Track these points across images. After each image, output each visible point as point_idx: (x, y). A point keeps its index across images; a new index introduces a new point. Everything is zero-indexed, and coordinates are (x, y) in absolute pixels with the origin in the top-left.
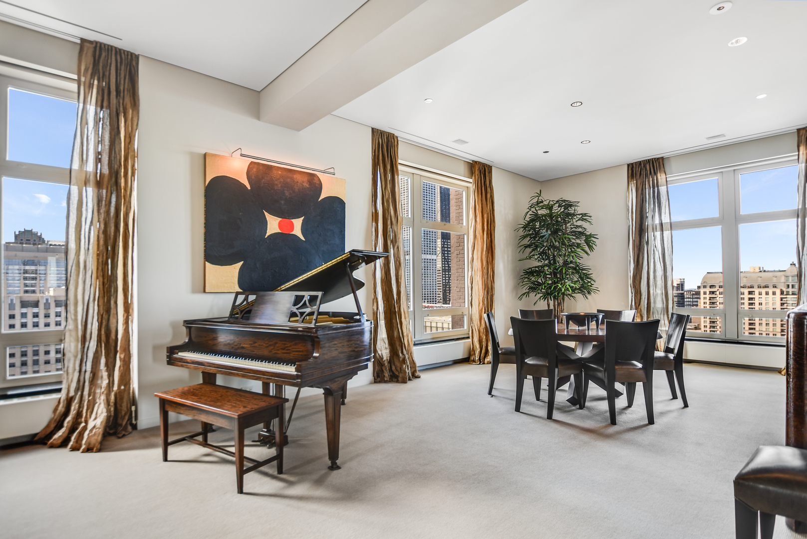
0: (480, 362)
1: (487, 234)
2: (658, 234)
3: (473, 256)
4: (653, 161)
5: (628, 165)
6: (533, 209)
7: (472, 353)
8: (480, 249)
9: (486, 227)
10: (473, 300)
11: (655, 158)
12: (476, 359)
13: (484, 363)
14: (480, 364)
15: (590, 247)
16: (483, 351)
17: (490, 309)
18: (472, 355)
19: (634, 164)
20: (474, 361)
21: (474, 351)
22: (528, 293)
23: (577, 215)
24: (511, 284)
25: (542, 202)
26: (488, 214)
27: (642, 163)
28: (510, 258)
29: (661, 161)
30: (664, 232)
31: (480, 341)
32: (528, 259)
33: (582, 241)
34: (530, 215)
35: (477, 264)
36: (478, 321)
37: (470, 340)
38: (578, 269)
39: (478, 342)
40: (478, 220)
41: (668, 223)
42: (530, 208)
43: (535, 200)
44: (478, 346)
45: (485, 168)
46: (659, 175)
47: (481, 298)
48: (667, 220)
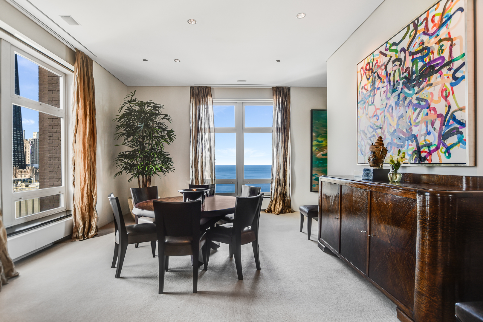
0: (84, 237)
1: (90, 120)
2: (207, 134)
3: (75, 139)
4: (205, 88)
5: (191, 87)
6: (128, 105)
7: (74, 230)
8: (82, 133)
9: (88, 113)
10: (75, 180)
11: (207, 87)
12: (80, 235)
13: (88, 238)
14: (84, 239)
15: (171, 139)
16: (87, 227)
17: (92, 188)
18: (75, 232)
19: (194, 87)
20: (77, 238)
21: (77, 228)
22: (121, 172)
23: (160, 114)
24: (107, 165)
25: (135, 101)
26: (90, 102)
27: (199, 88)
28: (106, 143)
29: (209, 89)
30: (211, 133)
31: (83, 218)
32: (123, 145)
33: (165, 134)
34: (125, 109)
35: (79, 146)
36: (80, 199)
37: (72, 218)
38: (161, 154)
39: (81, 219)
40: (80, 105)
41: (212, 128)
42: (124, 104)
43: (129, 98)
44: (81, 223)
45: (87, 60)
46: (208, 97)
47: (83, 178)
48: (212, 126)
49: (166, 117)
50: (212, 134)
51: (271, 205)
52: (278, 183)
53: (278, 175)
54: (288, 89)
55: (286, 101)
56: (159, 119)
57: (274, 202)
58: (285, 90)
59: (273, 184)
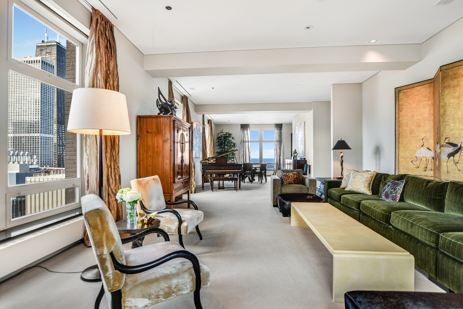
2: (247, 143)
5: (241, 125)
11: (247, 124)
23: (231, 137)
27: (244, 125)
46: (248, 128)
48: (249, 140)
49: (233, 138)
50: (250, 143)
51: (274, 173)
52: (277, 164)
53: (277, 160)
54: (282, 124)
55: (280, 130)
56: (231, 139)
57: (275, 172)
58: (280, 125)
59: (275, 165)
